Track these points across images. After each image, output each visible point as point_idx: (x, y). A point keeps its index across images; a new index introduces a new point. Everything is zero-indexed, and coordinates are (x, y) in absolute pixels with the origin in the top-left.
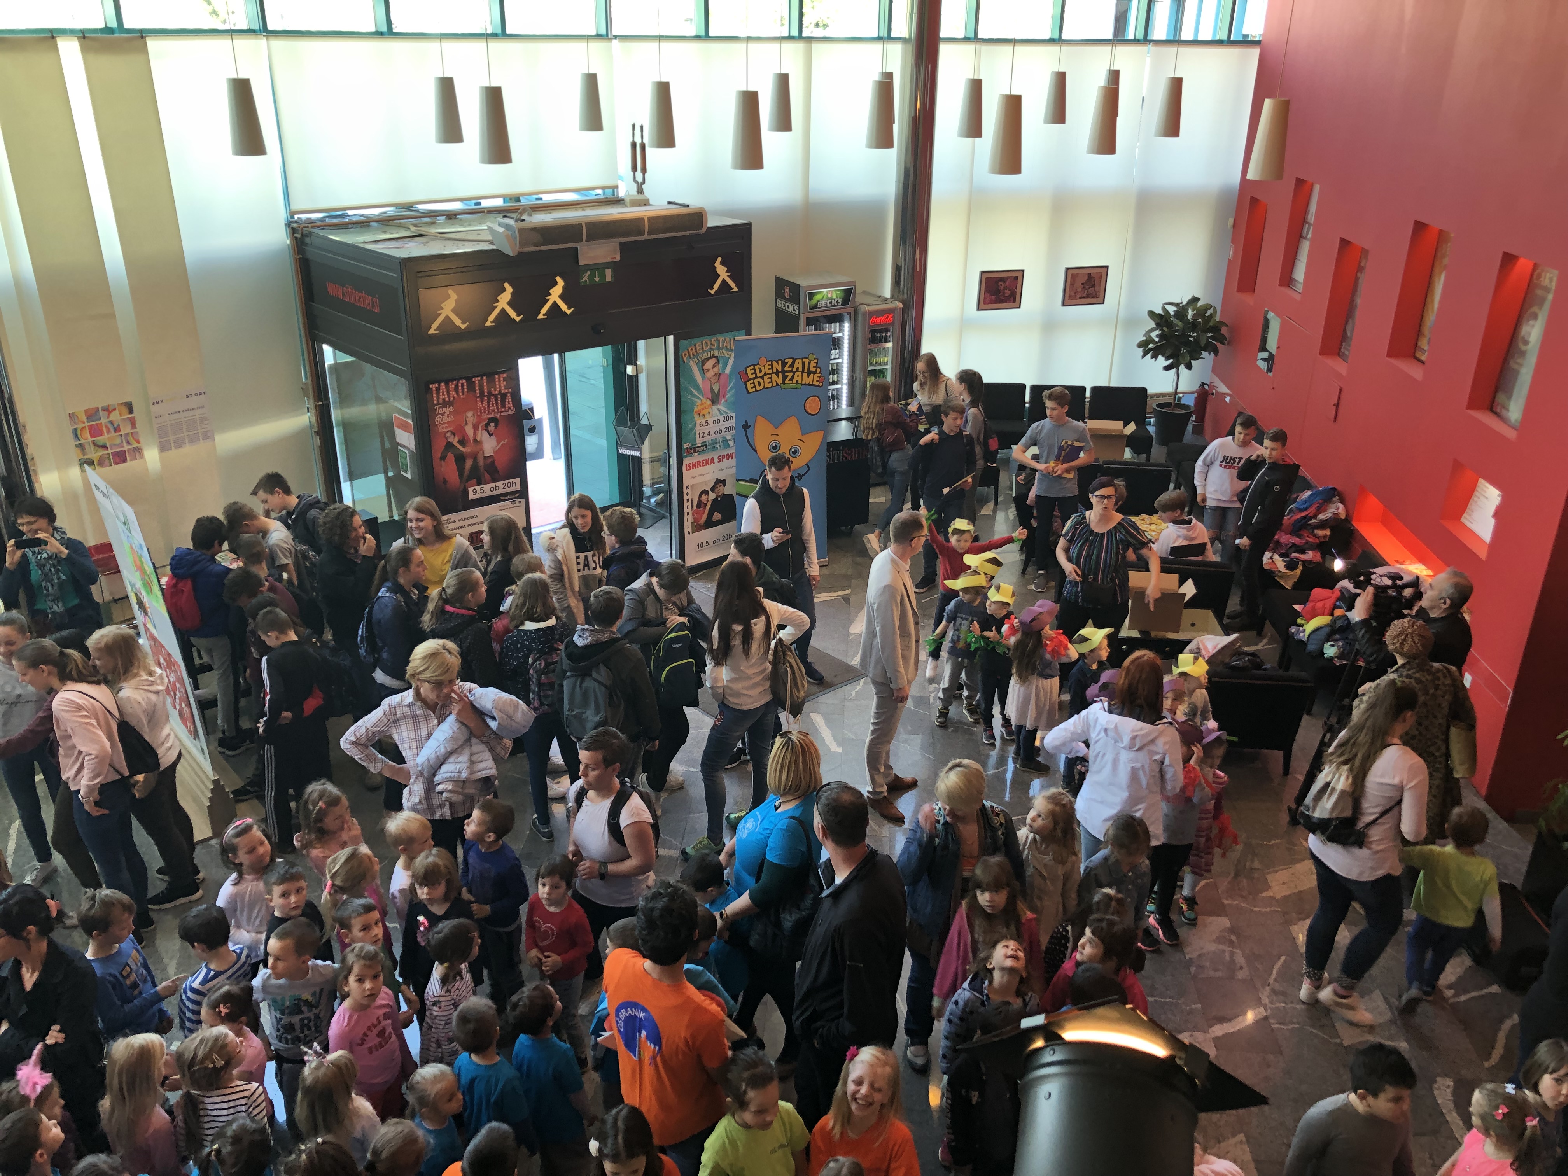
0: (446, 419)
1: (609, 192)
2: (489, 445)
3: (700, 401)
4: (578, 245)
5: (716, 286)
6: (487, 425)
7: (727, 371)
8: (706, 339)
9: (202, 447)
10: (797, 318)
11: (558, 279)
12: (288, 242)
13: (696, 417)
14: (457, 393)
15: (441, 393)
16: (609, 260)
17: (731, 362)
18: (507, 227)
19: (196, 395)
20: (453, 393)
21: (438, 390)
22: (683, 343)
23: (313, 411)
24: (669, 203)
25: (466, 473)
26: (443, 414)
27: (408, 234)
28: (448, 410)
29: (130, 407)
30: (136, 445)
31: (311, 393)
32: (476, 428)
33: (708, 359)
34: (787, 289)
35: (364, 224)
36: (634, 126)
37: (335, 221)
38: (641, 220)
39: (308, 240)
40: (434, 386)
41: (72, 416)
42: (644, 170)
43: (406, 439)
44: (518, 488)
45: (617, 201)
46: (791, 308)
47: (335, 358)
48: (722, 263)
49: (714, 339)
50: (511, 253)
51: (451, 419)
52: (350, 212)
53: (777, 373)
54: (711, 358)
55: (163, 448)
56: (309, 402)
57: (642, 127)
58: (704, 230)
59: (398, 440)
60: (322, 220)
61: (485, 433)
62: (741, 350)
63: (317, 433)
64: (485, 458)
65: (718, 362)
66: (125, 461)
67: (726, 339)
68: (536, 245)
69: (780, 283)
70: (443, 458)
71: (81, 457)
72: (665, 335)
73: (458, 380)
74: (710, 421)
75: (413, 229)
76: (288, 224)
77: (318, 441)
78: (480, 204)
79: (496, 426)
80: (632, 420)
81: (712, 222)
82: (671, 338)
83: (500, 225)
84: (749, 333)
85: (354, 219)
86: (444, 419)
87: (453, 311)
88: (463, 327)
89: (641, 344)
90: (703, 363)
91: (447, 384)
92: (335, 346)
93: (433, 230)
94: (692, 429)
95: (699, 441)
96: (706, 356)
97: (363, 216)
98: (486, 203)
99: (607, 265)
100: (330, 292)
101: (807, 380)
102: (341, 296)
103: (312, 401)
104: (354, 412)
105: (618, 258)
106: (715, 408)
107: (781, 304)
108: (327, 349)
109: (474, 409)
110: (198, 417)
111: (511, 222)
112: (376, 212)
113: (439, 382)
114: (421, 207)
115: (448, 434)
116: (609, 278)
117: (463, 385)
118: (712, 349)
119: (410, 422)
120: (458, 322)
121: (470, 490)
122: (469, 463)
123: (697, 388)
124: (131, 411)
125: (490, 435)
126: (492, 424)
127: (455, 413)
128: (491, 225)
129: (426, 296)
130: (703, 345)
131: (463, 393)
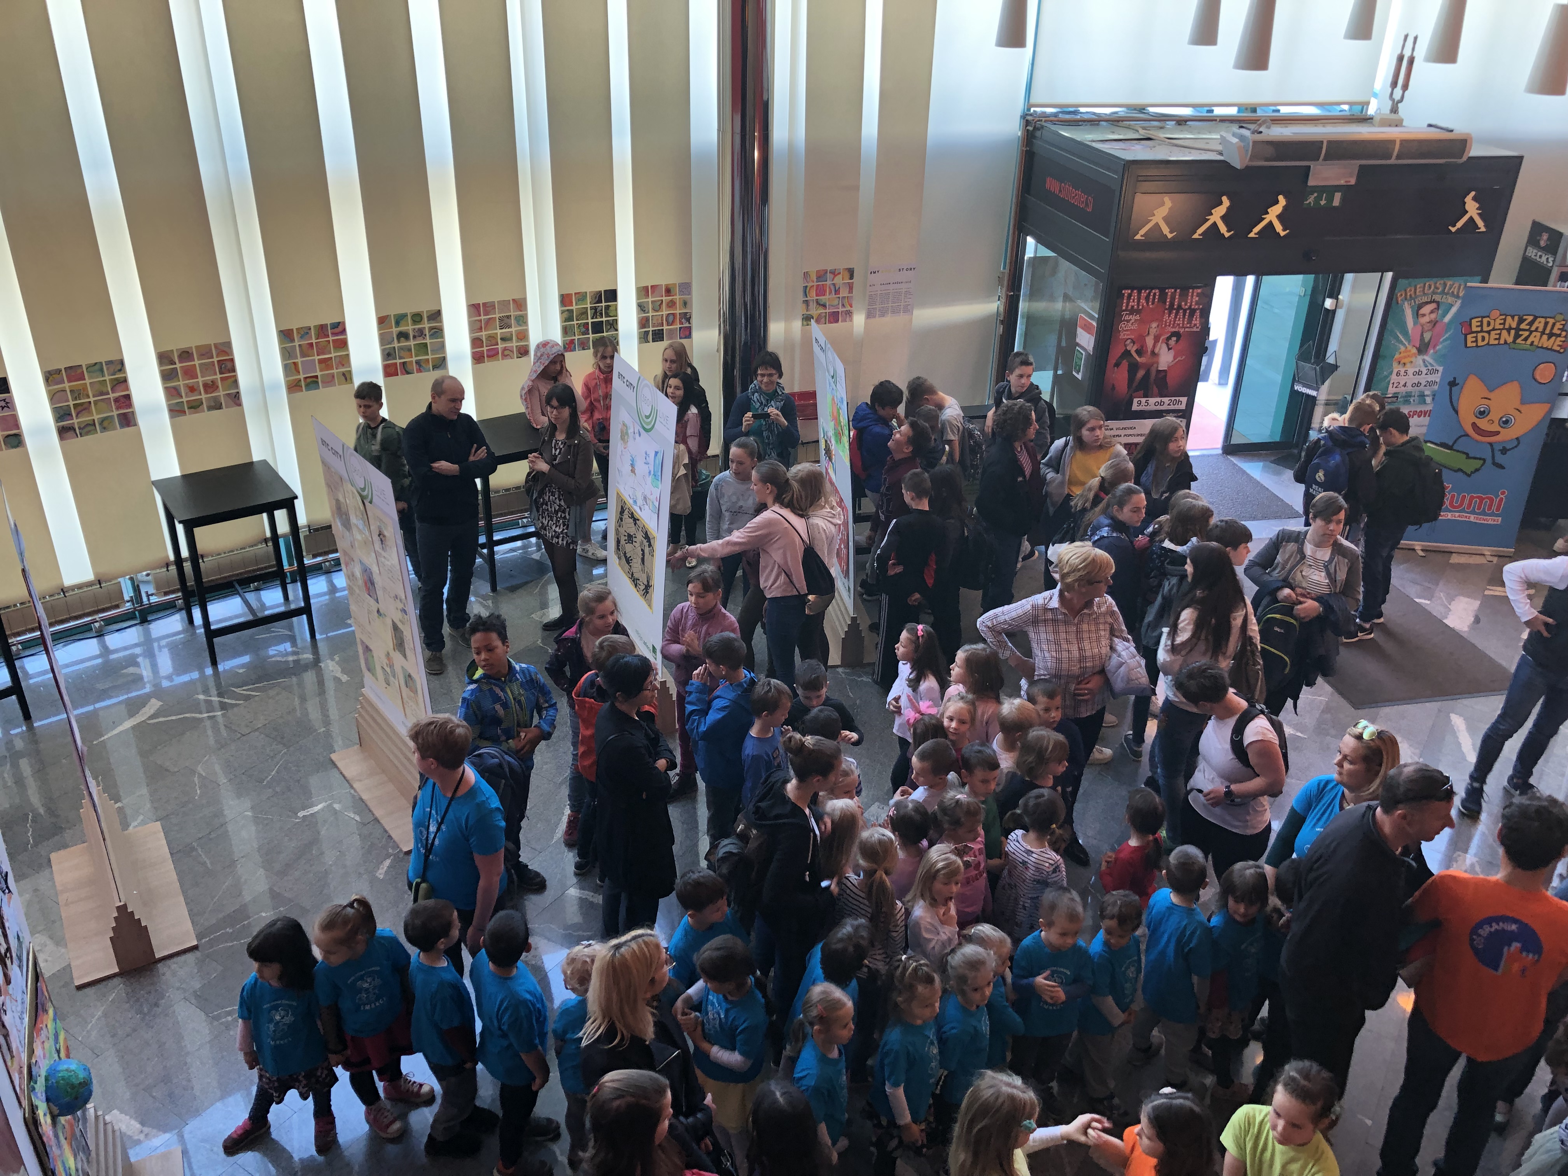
0: (1130, 326)
1: (1357, 108)
2: (1166, 359)
3: (1405, 348)
4: (1312, 164)
5: (1459, 224)
6: (1169, 339)
7: (1447, 319)
8: (1432, 282)
9: (901, 318)
10: (1549, 271)
11: (1281, 198)
12: (1019, 134)
13: (1395, 364)
14: (1148, 303)
15: (1132, 299)
16: (1342, 182)
17: (1454, 310)
18: (1242, 138)
19: (907, 270)
20: (1143, 301)
21: (1130, 296)
22: (1402, 282)
23: (1003, 300)
24: (1430, 126)
25: (1135, 384)
26: (1128, 321)
27: (1136, 136)
28: (1133, 318)
29: (851, 273)
30: (848, 308)
31: (1005, 283)
32: (1157, 339)
33: (1427, 303)
34: (1545, 236)
35: (1094, 122)
36: (1406, 37)
37: (1068, 117)
38: (1393, 142)
39: (1038, 134)
40: (1126, 292)
41: (806, 275)
42: (1405, 87)
43: (1086, 340)
44: (1183, 407)
45: (1366, 120)
46: (1544, 259)
47: (1036, 251)
48: (1475, 199)
49: (1440, 282)
50: (1238, 166)
51: (1135, 327)
52: (1082, 110)
53: (1509, 330)
54: (1430, 302)
55: (870, 315)
56: (1002, 292)
57: (1416, 38)
58: (1465, 158)
59: (1078, 340)
60: (1055, 115)
61: (1164, 347)
62: (1470, 298)
63: (1002, 322)
64: (1159, 372)
65: (1438, 308)
66: (837, 321)
67: (1455, 284)
68: (1267, 160)
69: (1537, 228)
70: (1117, 365)
71: (805, 312)
72: (1383, 271)
73: (1152, 289)
74: (1411, 371)
75: (1142, 132)
76: (1024, 117)
77: (1001, 329)
78: (1212, 111)
79: (1177, 341)
80: (1317, 356)
81: (1475, 151)
82: (1389, 275)
83: (1234, 135)
84: (1485, 280)
85: (1086, 117)
86: (1128, 326)
87: (1164, 219)
88: (1170, 236)
89: (1349, 277)
90: (1420, 307)
91: (1139, 293)
92: (1039, 240)
93: (1162, 135)
94: (1387, 377)
95: (1391, 390)
96: (1425, 299)
97: (1094, 114)
98: (1218, 111)
99: (1337, 188)
100: (1047, 186)
101: (1545, 342)
102: (1057, 192)
103: (1004, 289)
104: (1040, 306)
105: (1353, 181)
106: (1420, 358)
107: (1532, 252)
108: (1030, 241)
109: (1160, 320)
110: (904, 290)
111: (1246, 133)
112: (1107, 111)
113: (1132, 289)
114: (1152, 110)
115: (1129, 341)
116: (1336, 202)
117: (1155, 294)
118: (1434, 293)
119: (1095, 324)
120: (1166, 230)
121: (1136, 400)
122: (1141, 373)
123: (1405, 333)
124: (851, 277)
125: (1169, 349)
126: (1174, 339)
127: (1141, 322)
128: (1224, 134)
129: (1141, 202)
130: (1424, 287)
131: (1153, 304)
